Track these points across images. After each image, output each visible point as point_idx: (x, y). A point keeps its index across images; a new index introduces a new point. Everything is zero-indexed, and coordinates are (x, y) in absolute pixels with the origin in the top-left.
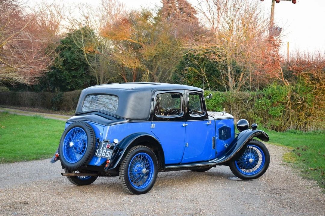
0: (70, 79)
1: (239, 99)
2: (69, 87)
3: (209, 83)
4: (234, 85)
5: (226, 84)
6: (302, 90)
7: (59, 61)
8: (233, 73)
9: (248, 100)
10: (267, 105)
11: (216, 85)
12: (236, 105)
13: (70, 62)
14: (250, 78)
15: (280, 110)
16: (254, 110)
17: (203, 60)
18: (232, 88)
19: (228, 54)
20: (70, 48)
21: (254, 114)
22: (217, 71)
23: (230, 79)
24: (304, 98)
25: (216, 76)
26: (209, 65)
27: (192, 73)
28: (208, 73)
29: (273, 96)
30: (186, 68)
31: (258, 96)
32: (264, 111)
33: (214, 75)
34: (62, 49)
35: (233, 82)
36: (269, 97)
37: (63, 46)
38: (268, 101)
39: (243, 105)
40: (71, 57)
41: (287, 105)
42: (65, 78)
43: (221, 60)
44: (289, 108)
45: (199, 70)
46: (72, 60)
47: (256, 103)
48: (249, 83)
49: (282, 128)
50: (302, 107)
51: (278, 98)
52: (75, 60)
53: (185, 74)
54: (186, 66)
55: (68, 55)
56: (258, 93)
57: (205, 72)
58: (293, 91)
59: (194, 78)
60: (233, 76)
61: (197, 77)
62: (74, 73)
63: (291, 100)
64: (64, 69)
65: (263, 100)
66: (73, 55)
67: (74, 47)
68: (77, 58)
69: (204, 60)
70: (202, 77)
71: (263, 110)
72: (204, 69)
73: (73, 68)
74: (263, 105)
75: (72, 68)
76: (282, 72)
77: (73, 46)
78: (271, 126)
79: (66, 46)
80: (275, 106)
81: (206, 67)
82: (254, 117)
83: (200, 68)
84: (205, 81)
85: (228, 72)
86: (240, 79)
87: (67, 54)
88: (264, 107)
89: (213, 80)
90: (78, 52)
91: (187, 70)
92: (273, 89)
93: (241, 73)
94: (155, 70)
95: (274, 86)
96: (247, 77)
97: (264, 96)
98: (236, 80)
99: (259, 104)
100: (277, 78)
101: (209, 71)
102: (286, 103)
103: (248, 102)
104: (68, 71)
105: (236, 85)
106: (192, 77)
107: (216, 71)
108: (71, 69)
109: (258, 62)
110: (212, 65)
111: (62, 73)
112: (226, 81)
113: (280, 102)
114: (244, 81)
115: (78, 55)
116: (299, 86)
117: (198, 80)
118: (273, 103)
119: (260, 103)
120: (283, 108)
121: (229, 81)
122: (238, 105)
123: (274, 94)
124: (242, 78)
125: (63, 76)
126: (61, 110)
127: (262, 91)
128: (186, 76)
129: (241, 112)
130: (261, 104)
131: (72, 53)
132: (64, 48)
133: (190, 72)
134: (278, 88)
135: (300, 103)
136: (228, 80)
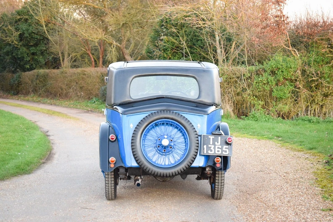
0: (29, 56)
1: (232, 76)
2: (28, 66)
3: (191, 56)
4: (225, 58)
5: (214, 57)
6: (317, 62)
7: (13, 36)
8: (222, 43)
9: (245, 78)
10: (270, 83)
11: (200, 58)
12: (228, 85)
13: (27, 37)
14: (244, 48)
15: (288, 90)
16: (253, 91)
17: (182, 26)
18: (221, 62)
19: (214, 18)
20: (26, 20)
21: (253, 97)
22: (201, 40)
23: (219, 51)
24: (320, 73)
25: (200, 46)
26: (191, 33)
27: (169, 43)
28: (189, 43)
29: (278, 71)
30: (162, 38)
31: (257, 71)
32: (266, 91)
33: (197, 46)
34: (18, 21)
35: (222, 54)
36: (273, 73)
37: (19, 17)
38: (271, 78)
39: (238, 85)
40: (28, 30)
41: (298, 83)
42: (22, 55)
43: (206, 26)
44: (300, 86)
45: (178, 40)
46: (29, 34)
47: (255, 82)
48: (244, 54)
49: (290, 113)
50: (318, 85)
51: (285, 73)
52: (33, 34)
53: (161, 45)
54: (161, 36)
55: (25, 28)
56: (258, 68)
57: (186, 42)
58: (305, 64)
59: (172, 50)
60: (222, 46)
61: (175, 49)
62: (33, 50)
63: (302, 77)
64: (21, 45)
65: (265, 77)
66: (31, 28)
67: (32, 18)
68: (36, 32)
69: (184, 26)
70: (182, 49)
71: (264, 90)
72: (184, 38)
73: (32, 44)
74: (265, 84)
75: (30, 43)
76: (288, 38)
77: (30, 17)
78: (277, 111)
79: (22, 17)
80: (281, 84)
81: (187, 35)
82: (253, 101)
83: (179, 37)
84: (187, 54)
85: (215, 41)
86: (232, 50)
87: (23, 26)
88: (267, 87)
89: (196, 52)
90: (36, 25)
91: (162, 40)
92: (277, 62)
93: (233, 42)
94: (124, 42)
95: (279, 58)
96: (241, 47)
97: (265, 71)
98: (227, 52)
99: (259, 83)
100: (283, 46)
101: (191, 40)
102: (296, 80)
103: (244, 80)
104: (26, 47)
105: (227, 58)
106: (169, 49)
107: (199, 40)
108: (30, 45)
109: (256, 25)
110: (194, 32)
111: (18, 49)
112: (214, 53)
113: (287, 80)
114: (237, 52)
115: (36, 28)
116: (313, 57)
117: (177, 52)
118: (278, 80)
119: (261, 81)
120: (292, 87)
121: (218, 53)
122: (231, 86)
123: (279, 69)
124: (235, 48)
125: (19, 53)
126: (20, 94)
127: (263, 65)
128: (161, 48)
129: (235, 94)
130: (261, 83)
131: (30, 26)
132: (19, 20)
133: (166, 43)
134: (284, 60)
135: (314, 80)
136: (216, 52)
